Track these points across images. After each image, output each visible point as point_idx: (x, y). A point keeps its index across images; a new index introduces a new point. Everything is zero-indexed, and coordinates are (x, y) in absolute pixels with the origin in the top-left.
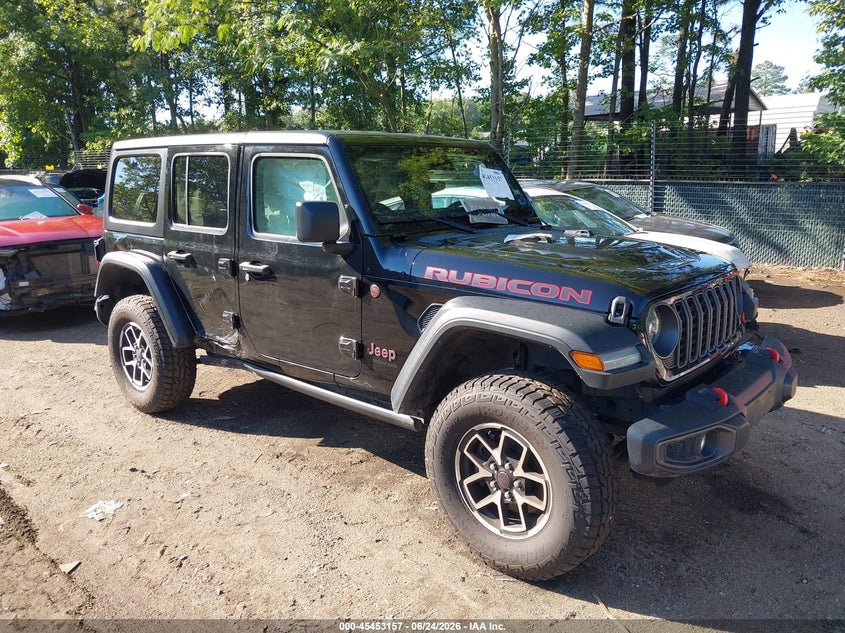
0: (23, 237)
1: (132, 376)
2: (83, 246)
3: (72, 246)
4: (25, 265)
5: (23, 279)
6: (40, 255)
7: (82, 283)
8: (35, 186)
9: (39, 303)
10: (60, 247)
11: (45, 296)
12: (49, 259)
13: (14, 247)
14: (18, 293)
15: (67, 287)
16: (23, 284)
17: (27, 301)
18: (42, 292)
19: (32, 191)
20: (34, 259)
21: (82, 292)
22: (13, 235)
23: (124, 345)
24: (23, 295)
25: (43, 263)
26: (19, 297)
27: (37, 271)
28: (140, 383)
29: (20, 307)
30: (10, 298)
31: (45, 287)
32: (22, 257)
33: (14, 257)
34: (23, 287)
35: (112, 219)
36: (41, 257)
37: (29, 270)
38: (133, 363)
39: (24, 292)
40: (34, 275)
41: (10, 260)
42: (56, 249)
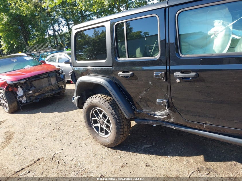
0: (27, 75)
1: (98, 131)
2: (48, 75)
3: (45, 76)
4: (29, 85)
5: (30, 90)
6: (34, 80)
7: (50, 89)
8: (25, 56)
9: (36, 98)
10: (41, 77)
11: (38, 95)
12: (37, 82)
13: (25, 79)
14: (28, 96)
15: (45, 91)
16: (30, 92)
17: (32, 98)
18: (37, 94)
19: (25, 58)
20: (32, 82)
21: (50, 92)
22: (24, 75)
23: (92, 117)
24: (30, 96)
25: (36, 83)
26: (29, 97)
27: (34, 87)
28: (104, 134)
29: (30, 101)
30: (26, 98)
31: (38, 92)
32: (28, 82)
33: (25, 83)
34: (30, 94)
35: (77, 62)
36: (34, 81)
37: (31, 87)
38: (98, 125)
39: (30, 95)
40: (33, 88)
41: (24, 84)
42: (39, 77)
